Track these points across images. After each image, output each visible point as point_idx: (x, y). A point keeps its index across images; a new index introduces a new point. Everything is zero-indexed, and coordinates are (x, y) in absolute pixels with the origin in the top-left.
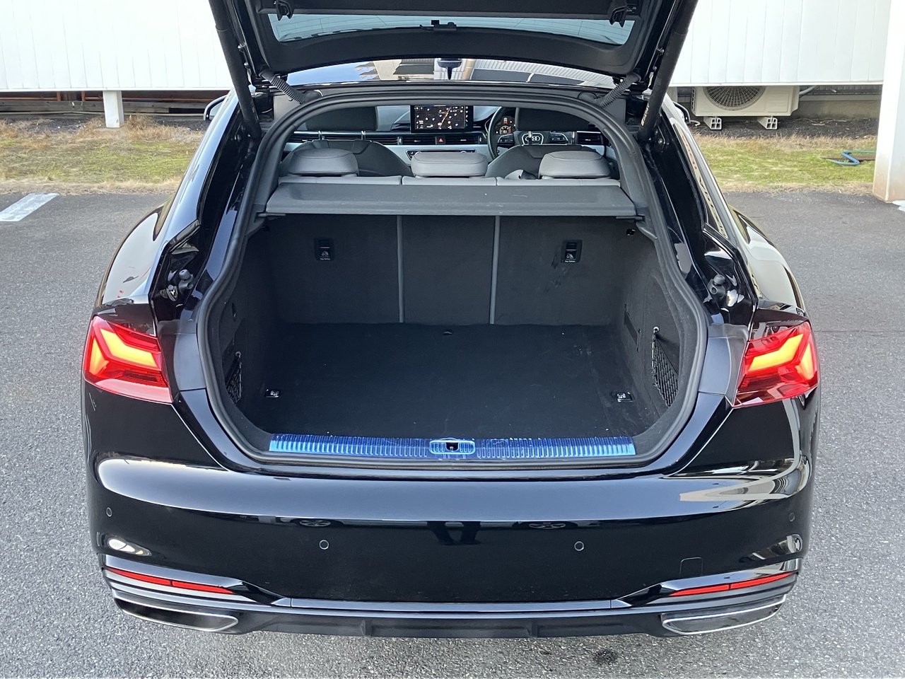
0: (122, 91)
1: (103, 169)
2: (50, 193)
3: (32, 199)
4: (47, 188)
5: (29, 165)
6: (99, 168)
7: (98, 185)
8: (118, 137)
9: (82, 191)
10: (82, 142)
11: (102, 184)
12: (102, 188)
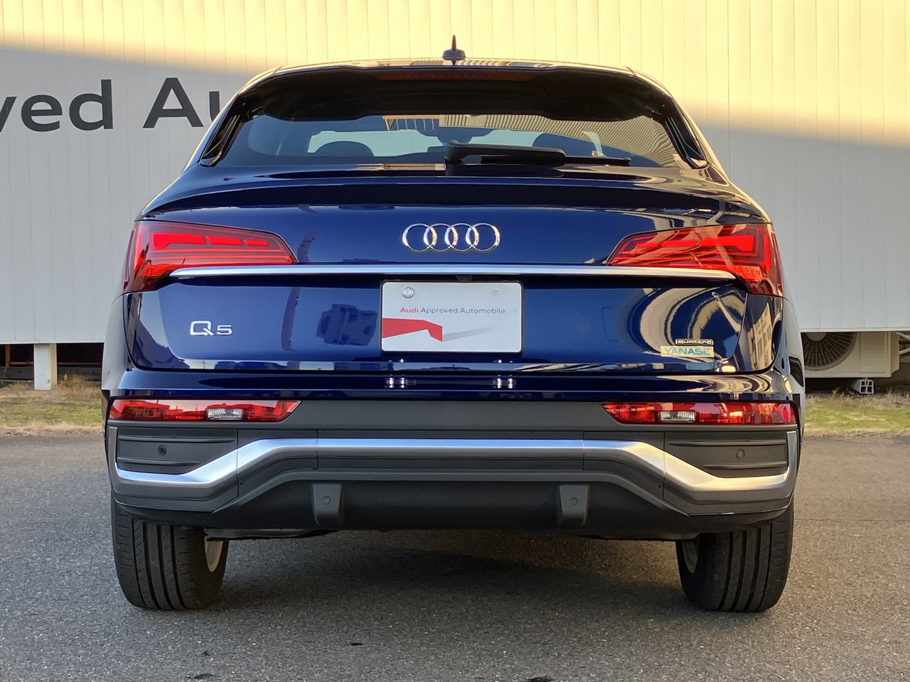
0: (58, 345)
1: (29, 417)
6: (25, 417)
7: (24, 428)
8: (48, 396)
9: (5, 434)
10: (4, 398)
11: (28, 427)
12: (29, 430)
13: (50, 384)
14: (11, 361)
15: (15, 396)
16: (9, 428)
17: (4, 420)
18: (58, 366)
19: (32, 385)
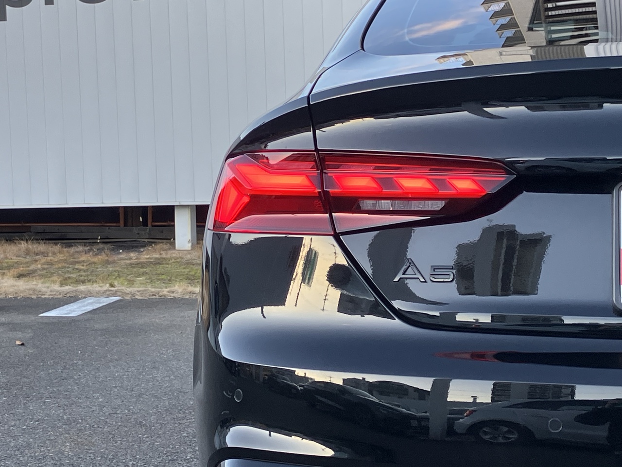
0: (197, 206)
1: (173, 278)
2: (111, 296)
3: (90, 301)
4: (108, 293)
5: (87, 276)
6: (169, 278)
7: (168, 289)
8: (189, 256)
9: (149, 295)
10: (148, 258)
11: (172, 289)
12: (173, 292)
13: (190, 244)
14: (153, 221)
15: (158, 256)
16: (153, 290)
17: (149, 281)
18: (198, 226)
19: (173, 244)
